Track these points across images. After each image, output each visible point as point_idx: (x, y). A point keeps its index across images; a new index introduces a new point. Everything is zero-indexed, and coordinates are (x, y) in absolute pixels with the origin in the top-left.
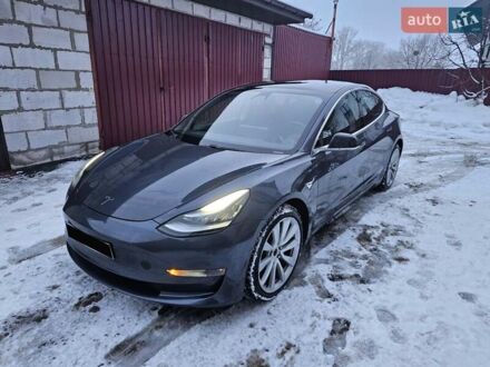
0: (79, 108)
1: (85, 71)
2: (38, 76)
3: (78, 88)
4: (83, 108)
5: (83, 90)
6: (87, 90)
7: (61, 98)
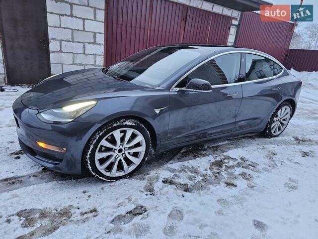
0: (94, 54)
1: (100, 33)
2: (72, 33)
3: (95, 43)
4: (96, 55)
5: (97, 44)
6: (100, 44)
7: (84, 47)
